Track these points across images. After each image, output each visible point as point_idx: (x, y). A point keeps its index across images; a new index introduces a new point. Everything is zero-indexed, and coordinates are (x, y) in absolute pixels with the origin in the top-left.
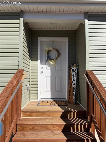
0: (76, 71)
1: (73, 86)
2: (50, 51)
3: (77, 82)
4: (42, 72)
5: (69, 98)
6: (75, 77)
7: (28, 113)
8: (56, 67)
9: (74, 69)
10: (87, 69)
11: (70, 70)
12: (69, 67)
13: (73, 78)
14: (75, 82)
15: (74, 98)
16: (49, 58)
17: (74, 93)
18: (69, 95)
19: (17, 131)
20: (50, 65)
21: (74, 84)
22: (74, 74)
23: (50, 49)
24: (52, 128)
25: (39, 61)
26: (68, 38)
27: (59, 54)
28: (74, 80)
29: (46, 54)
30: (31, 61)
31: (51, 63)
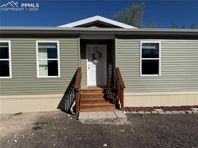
0: (111, 67)
1: (110, 77)
2: (94, 53)
3: (112, 74)
4: (89, 68)
5: (107, 84)
6: (111, 71)
7: (84, 91)
8: (98, 65)
9: (111, 66)
10: (116, 67)
11: (108, 67)
12: (107, 64)
13: (109, 72)
14: (111, 74)
15: (110, 84)
16: (94, 59)
17: (110, 81)
18: (107, 82)
19: (80, 99)
20: (94, 63)
21: (110, 75)
22: (110, 69)
23: (94, 52)
24: (98, 96)
25: (87, 60)
26: (106, 45)
27: (100, 56)
28: (110, 73)
29: (91, 56)
30: (81, 59)
31: (95, 62)
